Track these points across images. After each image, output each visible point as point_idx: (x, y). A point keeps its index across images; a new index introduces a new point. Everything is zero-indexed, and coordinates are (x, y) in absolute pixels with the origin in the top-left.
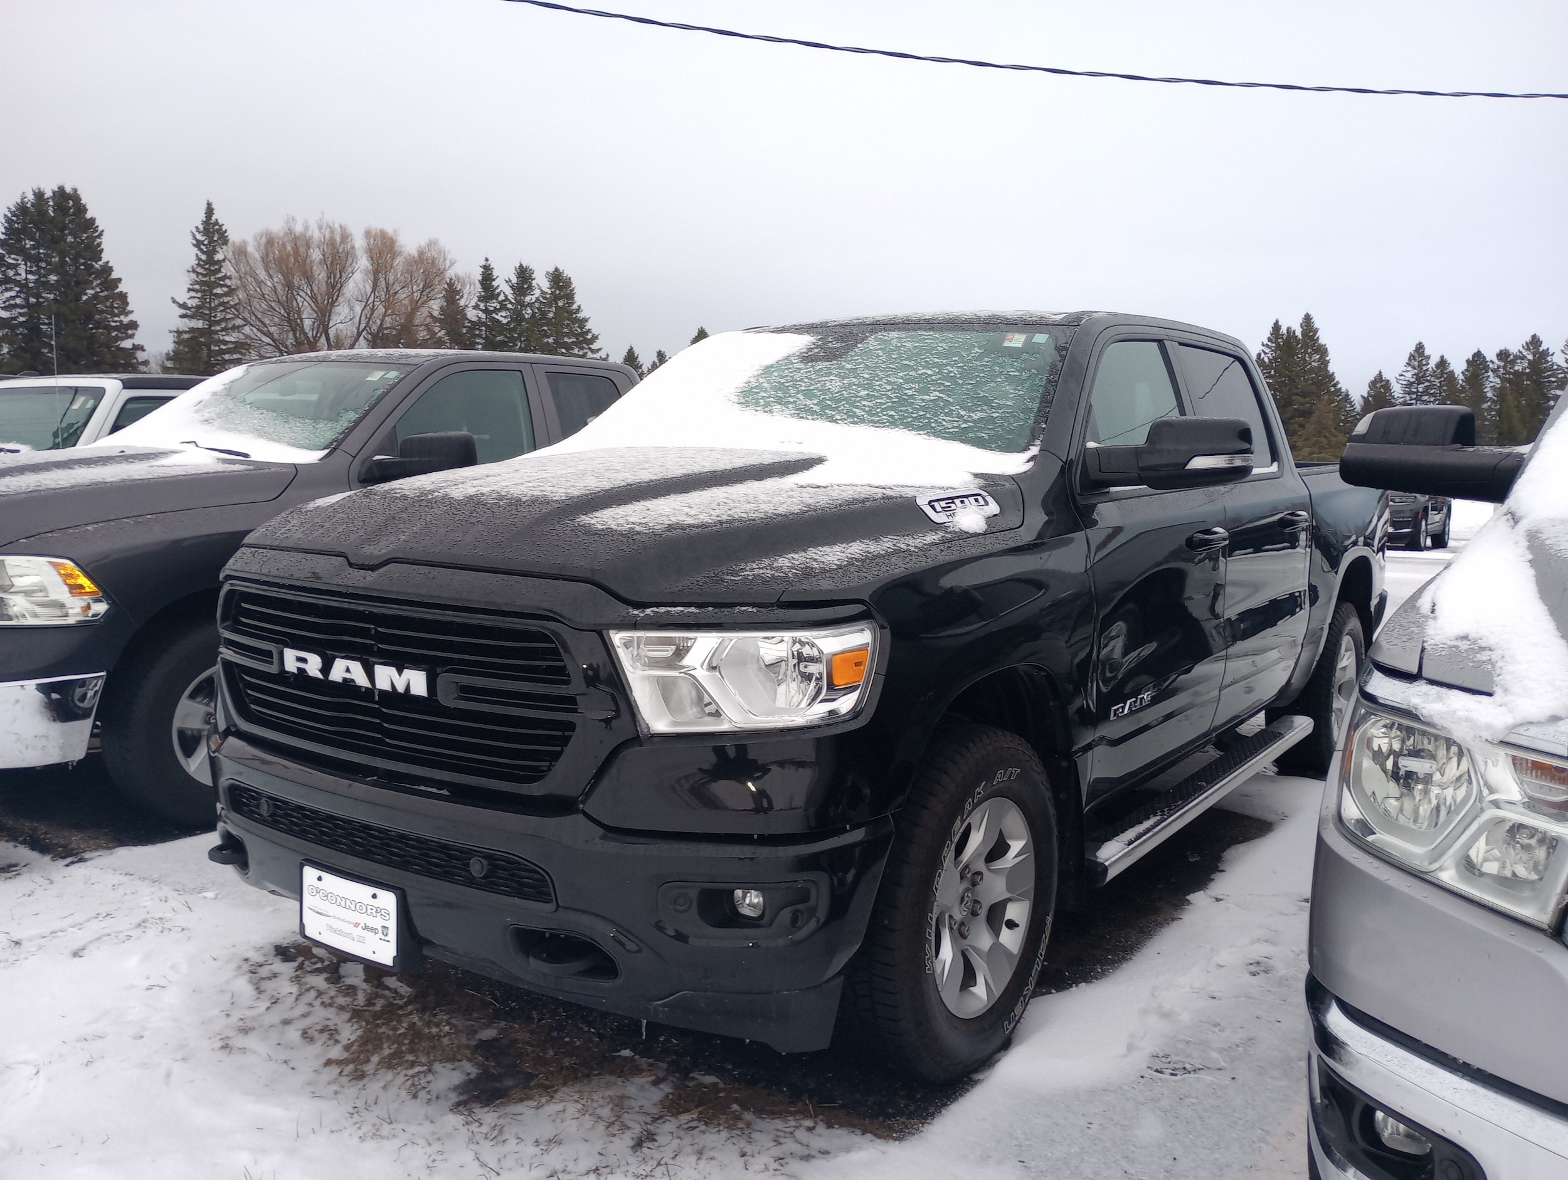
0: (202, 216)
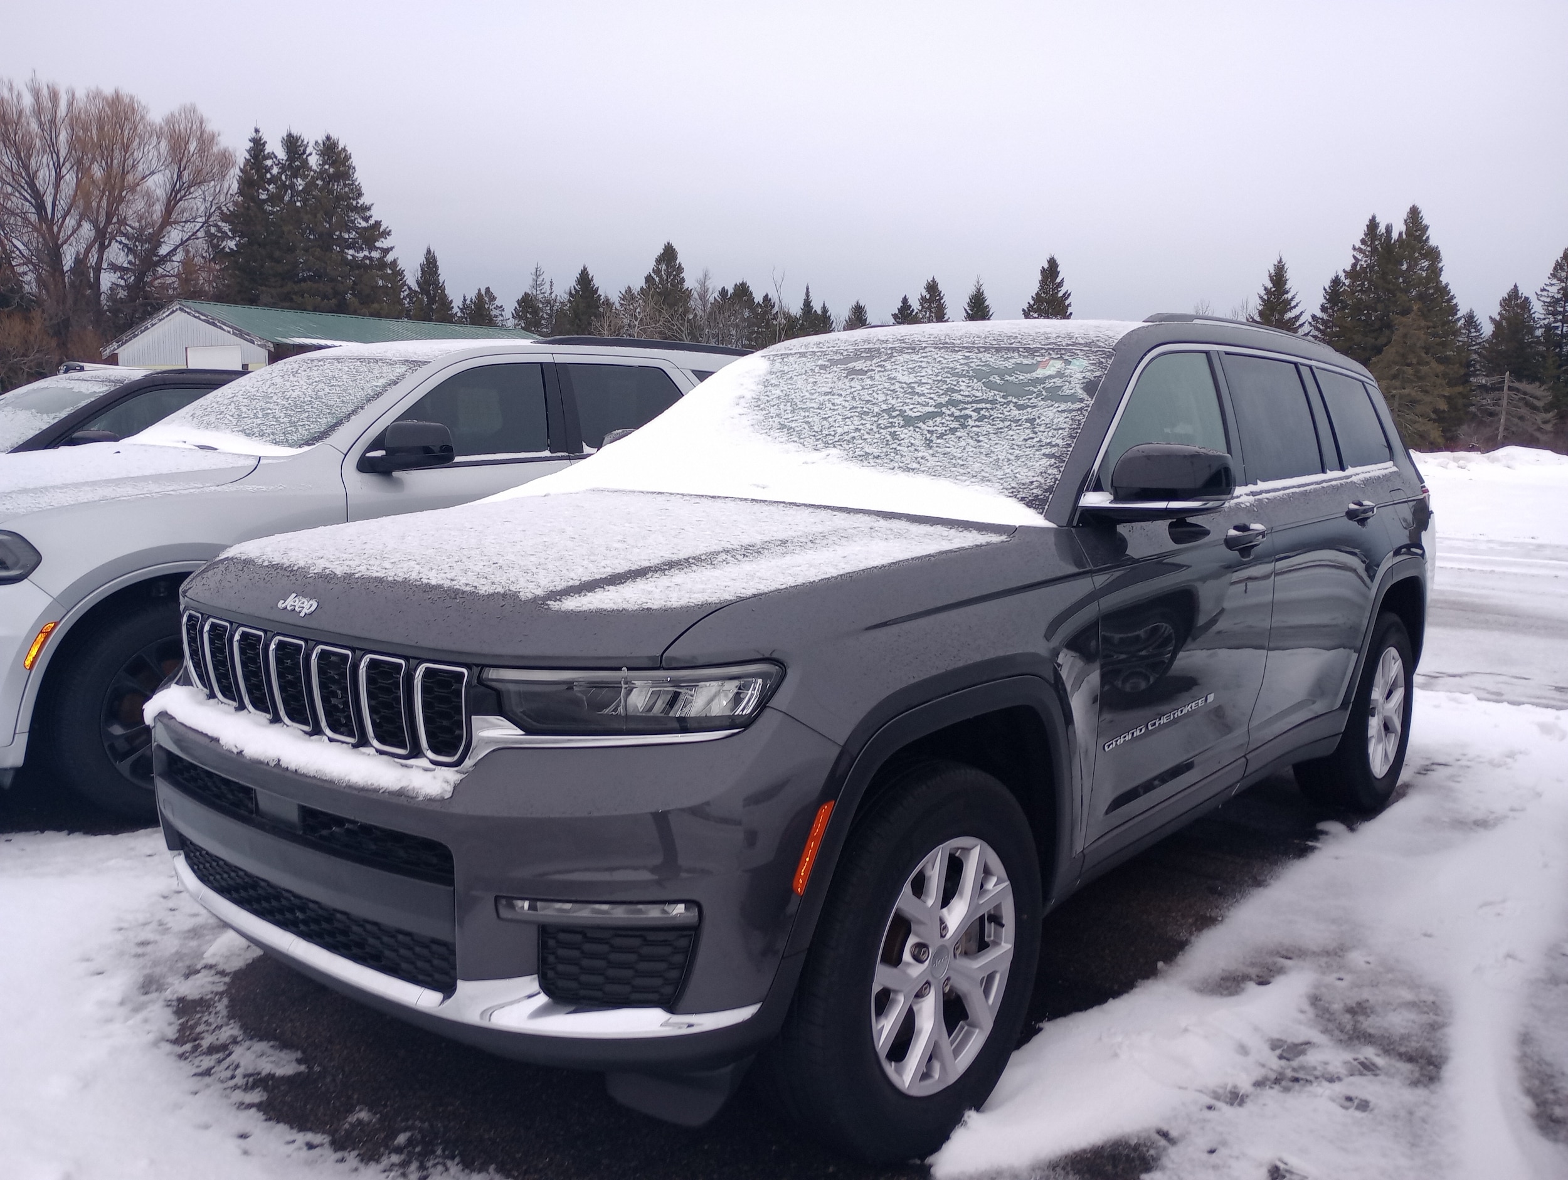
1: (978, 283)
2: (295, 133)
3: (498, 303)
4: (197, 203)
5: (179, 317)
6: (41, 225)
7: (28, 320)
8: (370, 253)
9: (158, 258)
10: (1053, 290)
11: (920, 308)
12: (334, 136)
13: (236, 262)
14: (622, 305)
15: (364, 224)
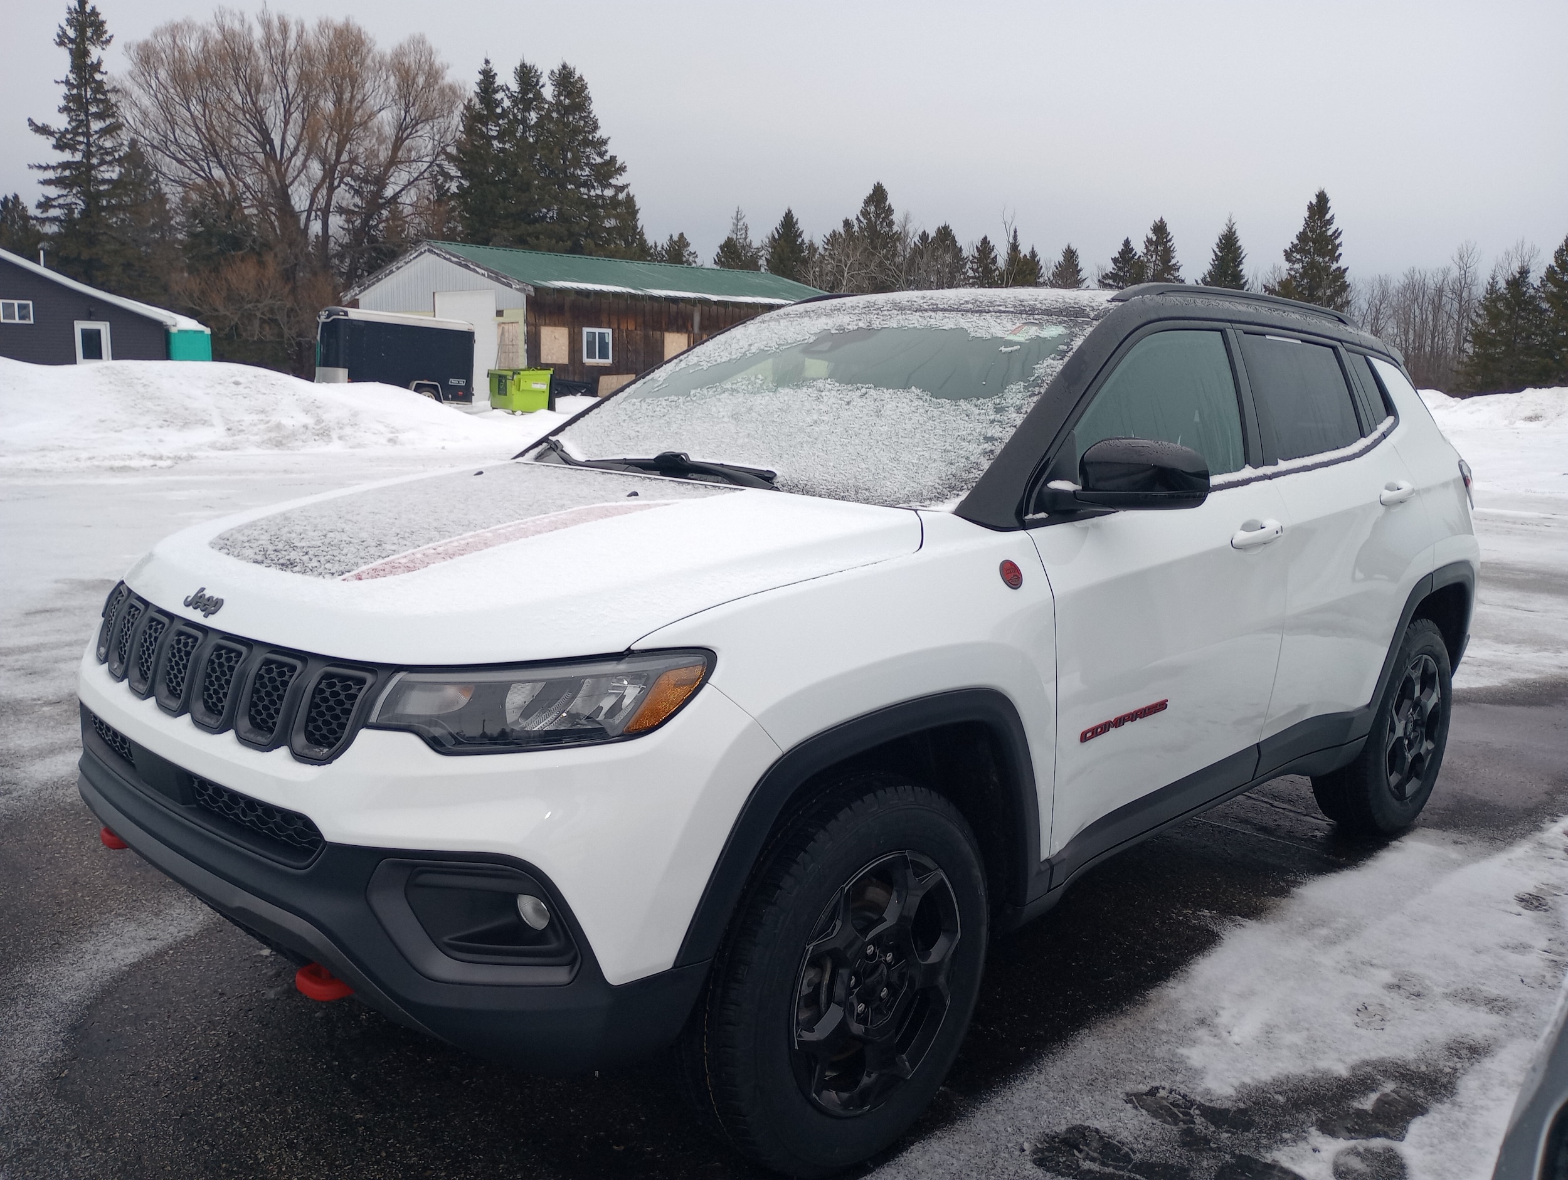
1: (1230, 221)
2: (528, 63)
3: (691, 249)
4: (423, 142)
5: (428, 259)
6: (268, 166)
7: (261, 264)
8: (602, 191)
9: (383, 201)
10: (1321, 228)
11: (1145, 251)
12: (571, 65)
13: (466, 203)
14: (826, 249)
15: (599, 160)
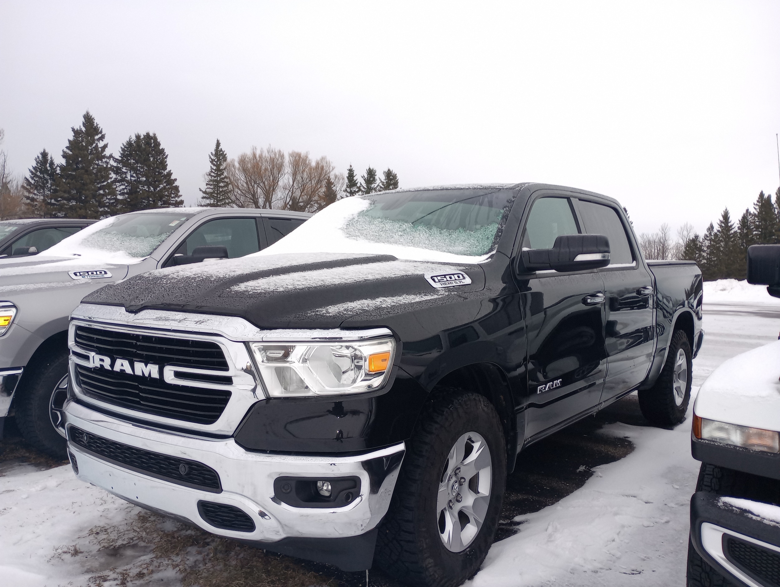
0: (214, 147)
2: (372, 168)
